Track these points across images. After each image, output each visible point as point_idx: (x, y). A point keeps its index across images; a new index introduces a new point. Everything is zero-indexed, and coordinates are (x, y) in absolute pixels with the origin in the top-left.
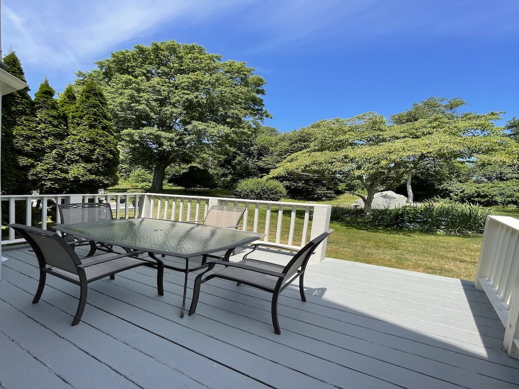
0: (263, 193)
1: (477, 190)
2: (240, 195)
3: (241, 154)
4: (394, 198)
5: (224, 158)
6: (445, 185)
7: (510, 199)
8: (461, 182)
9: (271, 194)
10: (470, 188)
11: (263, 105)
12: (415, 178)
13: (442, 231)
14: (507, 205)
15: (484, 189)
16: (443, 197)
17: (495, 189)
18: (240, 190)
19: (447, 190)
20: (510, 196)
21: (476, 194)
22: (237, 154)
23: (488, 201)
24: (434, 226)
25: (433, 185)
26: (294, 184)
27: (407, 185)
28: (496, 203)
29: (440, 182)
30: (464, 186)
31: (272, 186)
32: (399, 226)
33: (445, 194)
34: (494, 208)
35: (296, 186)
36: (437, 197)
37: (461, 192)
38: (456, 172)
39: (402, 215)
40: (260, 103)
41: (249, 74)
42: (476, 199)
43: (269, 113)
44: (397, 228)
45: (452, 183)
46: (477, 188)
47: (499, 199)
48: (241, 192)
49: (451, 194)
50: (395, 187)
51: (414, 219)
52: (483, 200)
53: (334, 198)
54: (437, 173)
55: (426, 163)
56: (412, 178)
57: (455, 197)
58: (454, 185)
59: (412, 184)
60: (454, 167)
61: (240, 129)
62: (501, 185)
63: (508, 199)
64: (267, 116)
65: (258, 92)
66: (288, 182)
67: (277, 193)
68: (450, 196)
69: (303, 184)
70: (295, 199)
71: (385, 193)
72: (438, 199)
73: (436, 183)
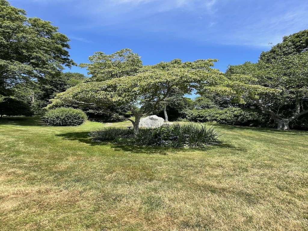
0: (67, 119)
1: (199, 113)
2: (47, 121)
3: (57, 91)
4: (157, 120)
5: (43, 93)
6: (183, 111)
7: (213, 118)
8: (190, 109)
9: (74, 119)
10: (195, 113)
11: (69, 56)
12: (168, 107)
13: (187, 145)
14: (212, 121)
15: (201, 113)
16: (183, 118)
17: (206, 113)
18: (47, 117)
19: (184, 114)
20: (214, 116)
21: (198, 116)
22: (54, 90)
23: (204, 120)
24: (181, 142)
25: (177, 111)
26: (96, 111)
27: (164, 112)
28: (207, 120)
29: (181, 109)
30: (192, 112)
31: (75, 113)
32: (157, 143)
33: (184, 116)
34: (207, 123)
35: (98, 113)
36: (180, 118)
37: (191, 115)
38: (188, 104)
39: (159, 135)
40: (66, 53)
41: (53, 30)
42: (199, 118)
43: (74, 62)
44: (156, 145)
45: (187, 110)
46: (198, 112)
47: (208, 118)
48: (48, 118)
49: (187, 116)
50: (158, 113)
51: (167, 137)
52: (202, 119)
53: (124, 120)
54: (179, 104)
55: (173, 98)
56: (167, 107)
57: (189, 117)
58: (187, 111)
59: (167, 111)
60: (187, 101)
61: (44, 69)
62: (209, 111)
63: (212, 118)
64: (73, 64)
65: (63, 45)
66: (92, 110)
67: (79, 118)
68: (186, 117)
69: (103, 111)
70: (99, 122)
71: (151, 116)
72: (180, 119)
73: (179, 110)
